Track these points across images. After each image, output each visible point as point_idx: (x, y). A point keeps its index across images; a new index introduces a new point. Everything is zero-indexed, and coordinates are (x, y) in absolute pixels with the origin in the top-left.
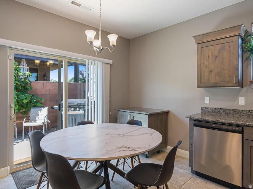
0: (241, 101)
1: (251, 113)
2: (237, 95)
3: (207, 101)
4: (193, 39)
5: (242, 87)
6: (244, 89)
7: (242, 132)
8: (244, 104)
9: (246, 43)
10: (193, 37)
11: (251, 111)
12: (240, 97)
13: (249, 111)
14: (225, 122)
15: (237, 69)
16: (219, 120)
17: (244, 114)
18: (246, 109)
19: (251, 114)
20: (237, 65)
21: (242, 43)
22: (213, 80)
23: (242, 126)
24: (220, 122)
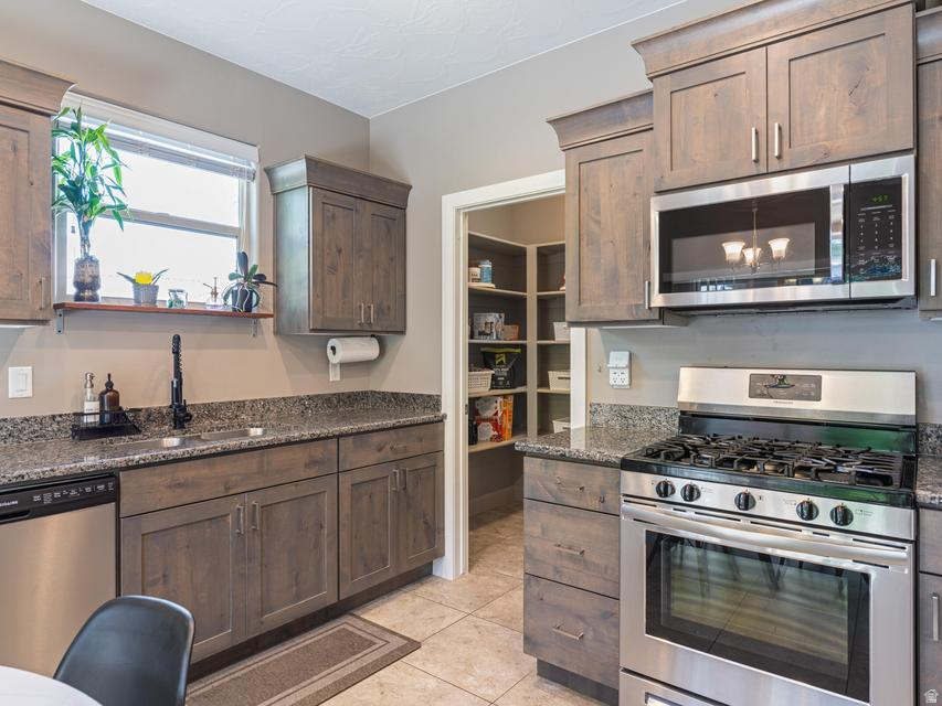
0: (18, 382)
1: (58, 423)
8: (29, 393)
11: (61, 416)
12: (12, 366)
13: (53, 417)
14: (52, 474)
15: (47, 252)
16: (23, 472)
17: (35, 431)
18: (39, 413)
19: (59, 430)
20: (48, 234)
24: (31, 481)
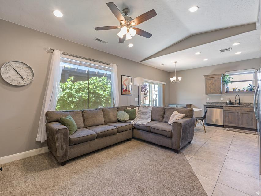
0: (222, 99)
2: (220, 97)
3: (208, 99)
4: (204, 77)
5: (222, 94)
6: (223, 95)
7: (223, 108)
9: (223, 79)
10: (204, 76)
15: (221, 88)
20: (221, 87)
21: (222, 79)
22: (212, 92)
23: (223, 106)
